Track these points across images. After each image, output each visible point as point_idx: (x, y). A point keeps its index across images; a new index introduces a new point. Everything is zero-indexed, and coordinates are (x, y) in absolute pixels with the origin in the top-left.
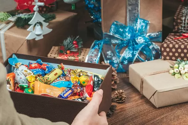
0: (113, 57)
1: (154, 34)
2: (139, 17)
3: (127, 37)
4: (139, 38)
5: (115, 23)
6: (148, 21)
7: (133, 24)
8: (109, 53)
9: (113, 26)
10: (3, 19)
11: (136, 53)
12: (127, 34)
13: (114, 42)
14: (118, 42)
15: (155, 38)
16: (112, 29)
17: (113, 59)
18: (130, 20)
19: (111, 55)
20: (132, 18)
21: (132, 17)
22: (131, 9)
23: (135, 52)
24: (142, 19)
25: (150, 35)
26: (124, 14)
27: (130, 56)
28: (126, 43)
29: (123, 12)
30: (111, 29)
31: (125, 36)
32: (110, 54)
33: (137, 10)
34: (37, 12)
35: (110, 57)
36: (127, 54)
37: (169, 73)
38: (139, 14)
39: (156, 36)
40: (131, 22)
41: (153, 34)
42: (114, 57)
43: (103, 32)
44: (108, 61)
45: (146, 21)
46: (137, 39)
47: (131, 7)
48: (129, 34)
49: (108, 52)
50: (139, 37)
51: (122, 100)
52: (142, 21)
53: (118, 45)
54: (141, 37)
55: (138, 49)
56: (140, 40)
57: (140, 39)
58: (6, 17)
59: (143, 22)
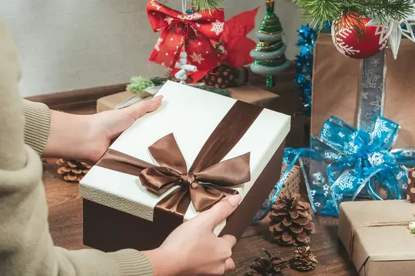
0: (324, 184)
1: (408, 151)
2: (382, 115)
3: (351, 150)
4: (374, 156)
5: (331, 120)
6: (398, 125)
7: (369, 127)
8: (317, 176)
9: (327, 126)
10: (138, 90)
11: (361, 181)
12: (352, 144)
13: (328, 155)
14: (336, 158)
15: (409, 159)
16: (324, 131)
17: (325, 189)
18: (363, 119)
19: (320, 181)
20: (368, 116)
21: (367, 114)
22: (366, 98)
23: (359, 180)
24: (386, 120)
25: (400, 152)
26: (354, 107)
27: (350, 186)
28: (352, 161)
29: (351, 100)
30: (322, 130)
31: (346, 147)
32: (319, 179)
33: (377, 102)
34: (184, 82)
35: (317, 183)
36: (344, 182)
37: (408, 228)
38: (382, 109)
39: (411, 155)
40: (364, 122)
41: (405, 151)
42: (326, 185)
43: (311, 134)
44: (314, 191)
45: (392, 125)
46: (371, 156)
47: (367, 93)
48: (355, 144)
49: (315, 175)
50: (375, 154)
51: (307, 267)
52: (386, 122)
53: (335, 163)
54: (379, 154)
55: (368, 176)
56: (376, 159)
57: (377, 156)
58: (144, 86)
59: (388, 126)
